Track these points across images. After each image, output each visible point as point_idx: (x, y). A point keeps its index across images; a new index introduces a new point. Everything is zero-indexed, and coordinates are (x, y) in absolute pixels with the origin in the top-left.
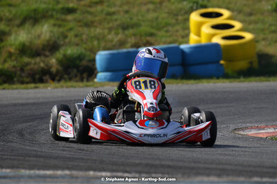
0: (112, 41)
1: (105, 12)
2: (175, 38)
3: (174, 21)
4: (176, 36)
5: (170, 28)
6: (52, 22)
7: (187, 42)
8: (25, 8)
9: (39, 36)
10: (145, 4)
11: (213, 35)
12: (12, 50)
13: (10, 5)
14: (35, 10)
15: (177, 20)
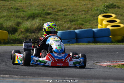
0: (65, 27)
1: (63, 15)
2: (93, 26)
3: (93, 19)
4: (93, 25)
5: (91, 22)
6: (40, 18)
7: (97, 28)
8: (29, 13)
9: (34, 25)
10: (81, 11)
11: (108, 25)
12: (23, 30)
13: (24, 11)
14: (34, 13)
15: (94, 18)
